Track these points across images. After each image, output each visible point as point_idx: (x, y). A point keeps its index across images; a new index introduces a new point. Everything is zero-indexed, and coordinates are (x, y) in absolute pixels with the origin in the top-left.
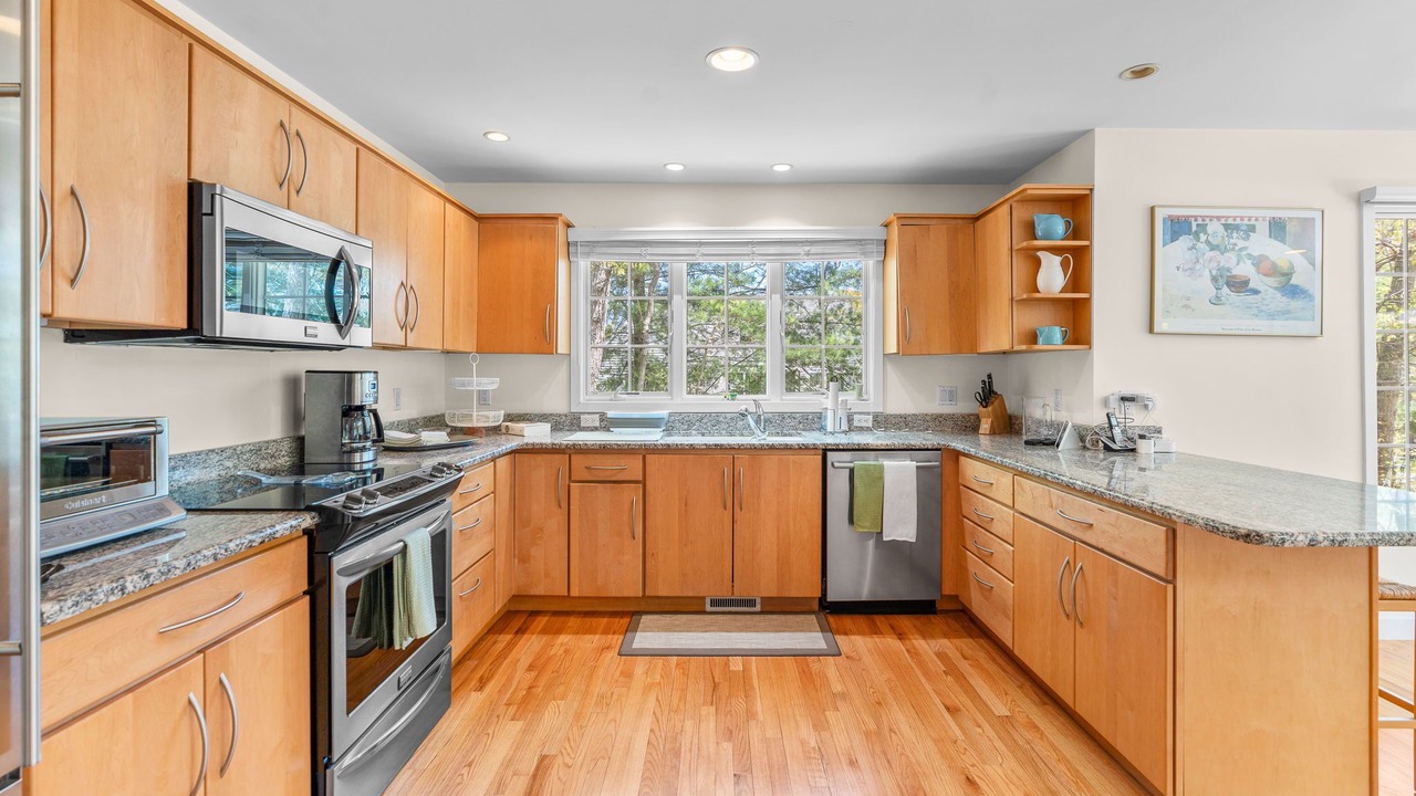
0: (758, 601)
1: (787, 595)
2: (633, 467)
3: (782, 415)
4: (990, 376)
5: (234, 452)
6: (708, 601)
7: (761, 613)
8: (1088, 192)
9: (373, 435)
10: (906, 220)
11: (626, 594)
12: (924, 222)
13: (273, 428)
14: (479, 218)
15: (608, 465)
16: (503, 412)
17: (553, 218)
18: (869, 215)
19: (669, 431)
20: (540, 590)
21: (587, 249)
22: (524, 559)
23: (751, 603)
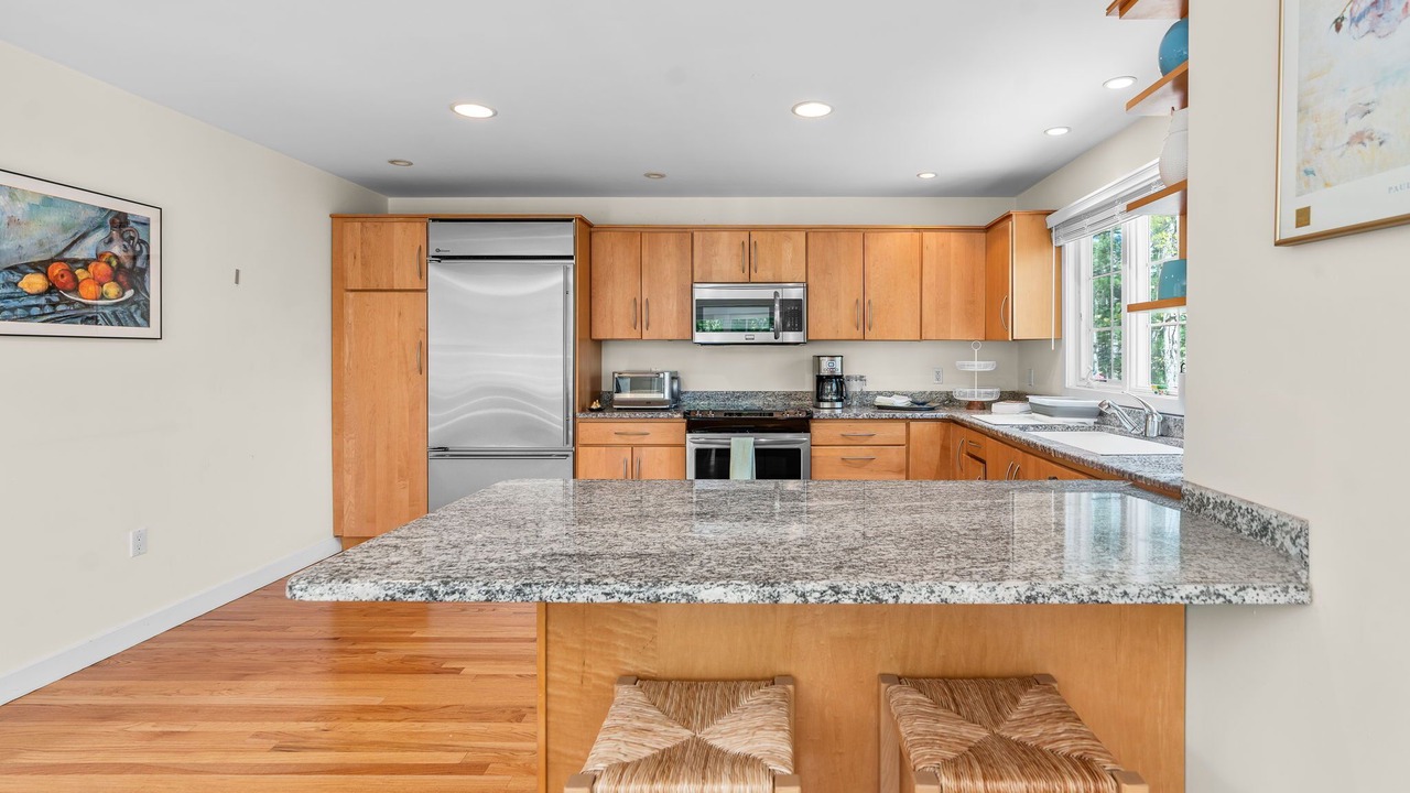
14: (986, 230)
21: (1060, 232)
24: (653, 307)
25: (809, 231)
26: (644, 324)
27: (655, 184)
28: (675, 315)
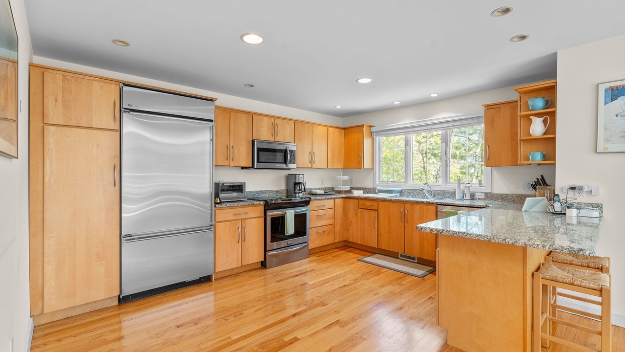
0: (416, 259)
1: (423, 258)
2: (374, 205)
3: (444, 192)
4: (542, 176)
5: (272, 191)
6: (400, 255)
7: (417, 263)
8: (554, 84)
9: (303, 190)
10: (488, 107)
11: (372, 246)
12: (498, 106)
13: (283, 187)
14: (344, 129)
15: (368, 203)
16: (350, 186)
17: (362, 126)
18: (476, 107)
19: (401, 195)
20: (351, 240)
21: (377, 134)
22: (348, 230)
23: (414, 259)
24: (236, 150)
25: (295, 122)
26: (231, 158)
27: (248, 90)
28: (245, 154)
